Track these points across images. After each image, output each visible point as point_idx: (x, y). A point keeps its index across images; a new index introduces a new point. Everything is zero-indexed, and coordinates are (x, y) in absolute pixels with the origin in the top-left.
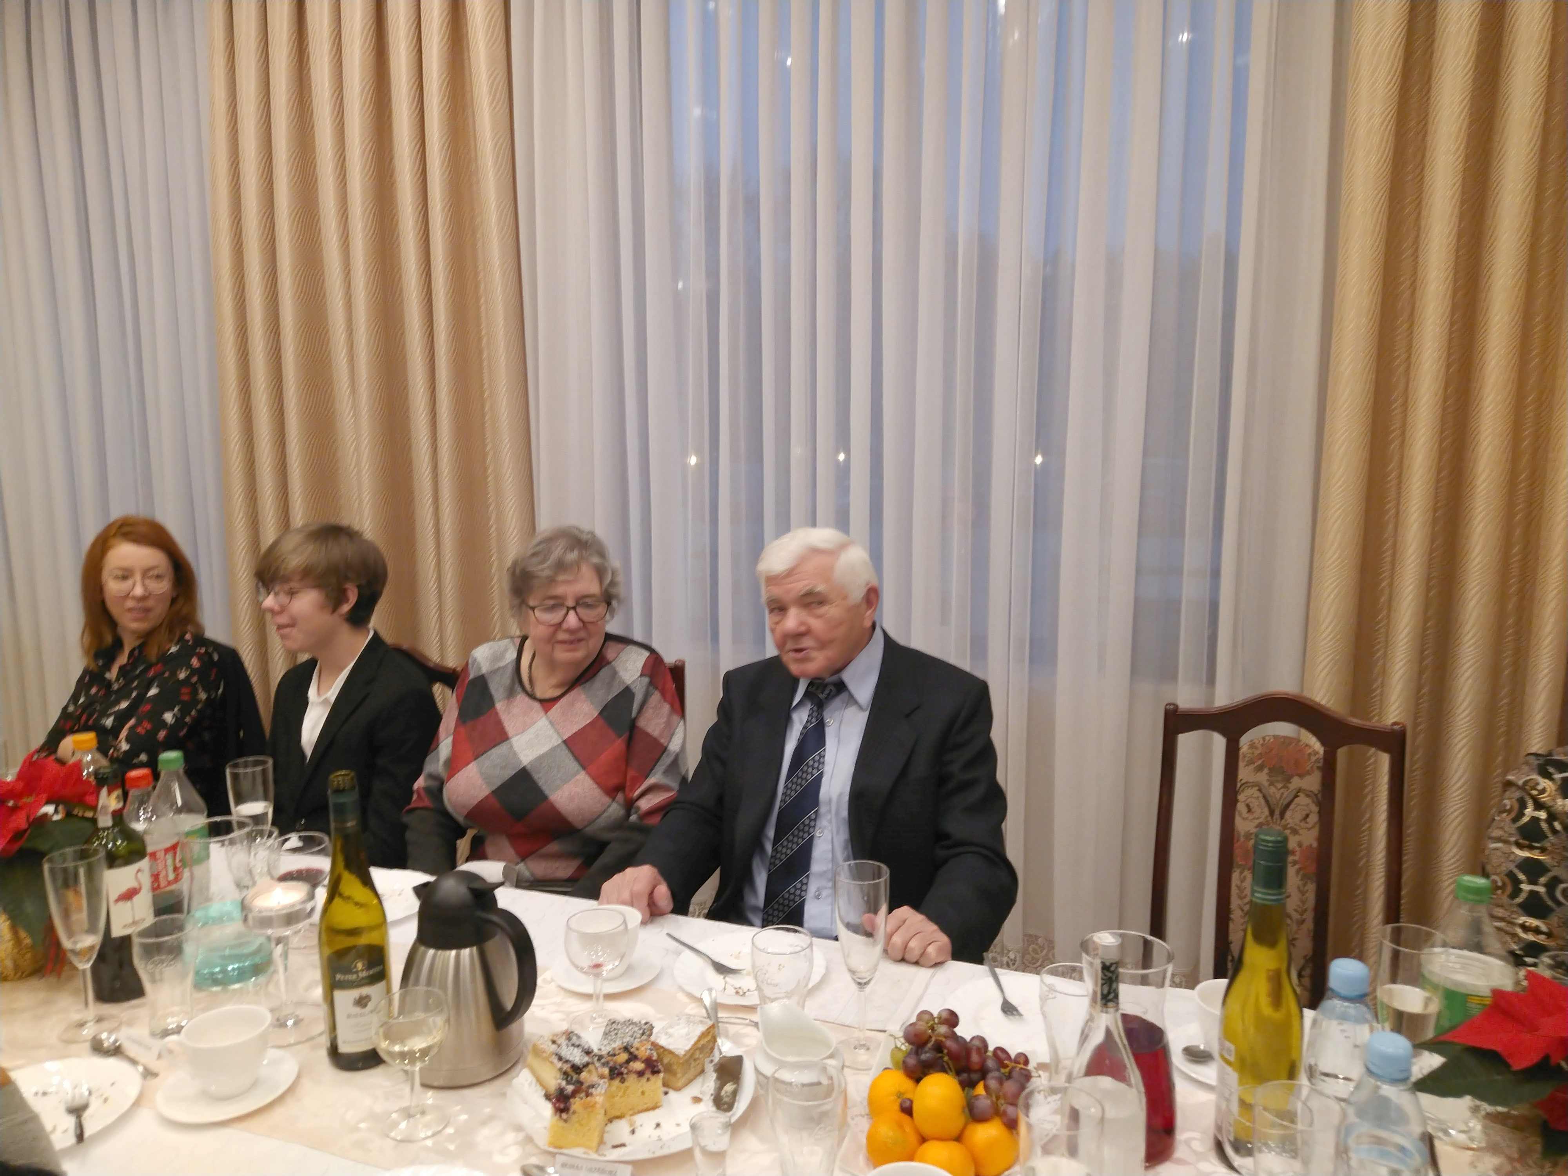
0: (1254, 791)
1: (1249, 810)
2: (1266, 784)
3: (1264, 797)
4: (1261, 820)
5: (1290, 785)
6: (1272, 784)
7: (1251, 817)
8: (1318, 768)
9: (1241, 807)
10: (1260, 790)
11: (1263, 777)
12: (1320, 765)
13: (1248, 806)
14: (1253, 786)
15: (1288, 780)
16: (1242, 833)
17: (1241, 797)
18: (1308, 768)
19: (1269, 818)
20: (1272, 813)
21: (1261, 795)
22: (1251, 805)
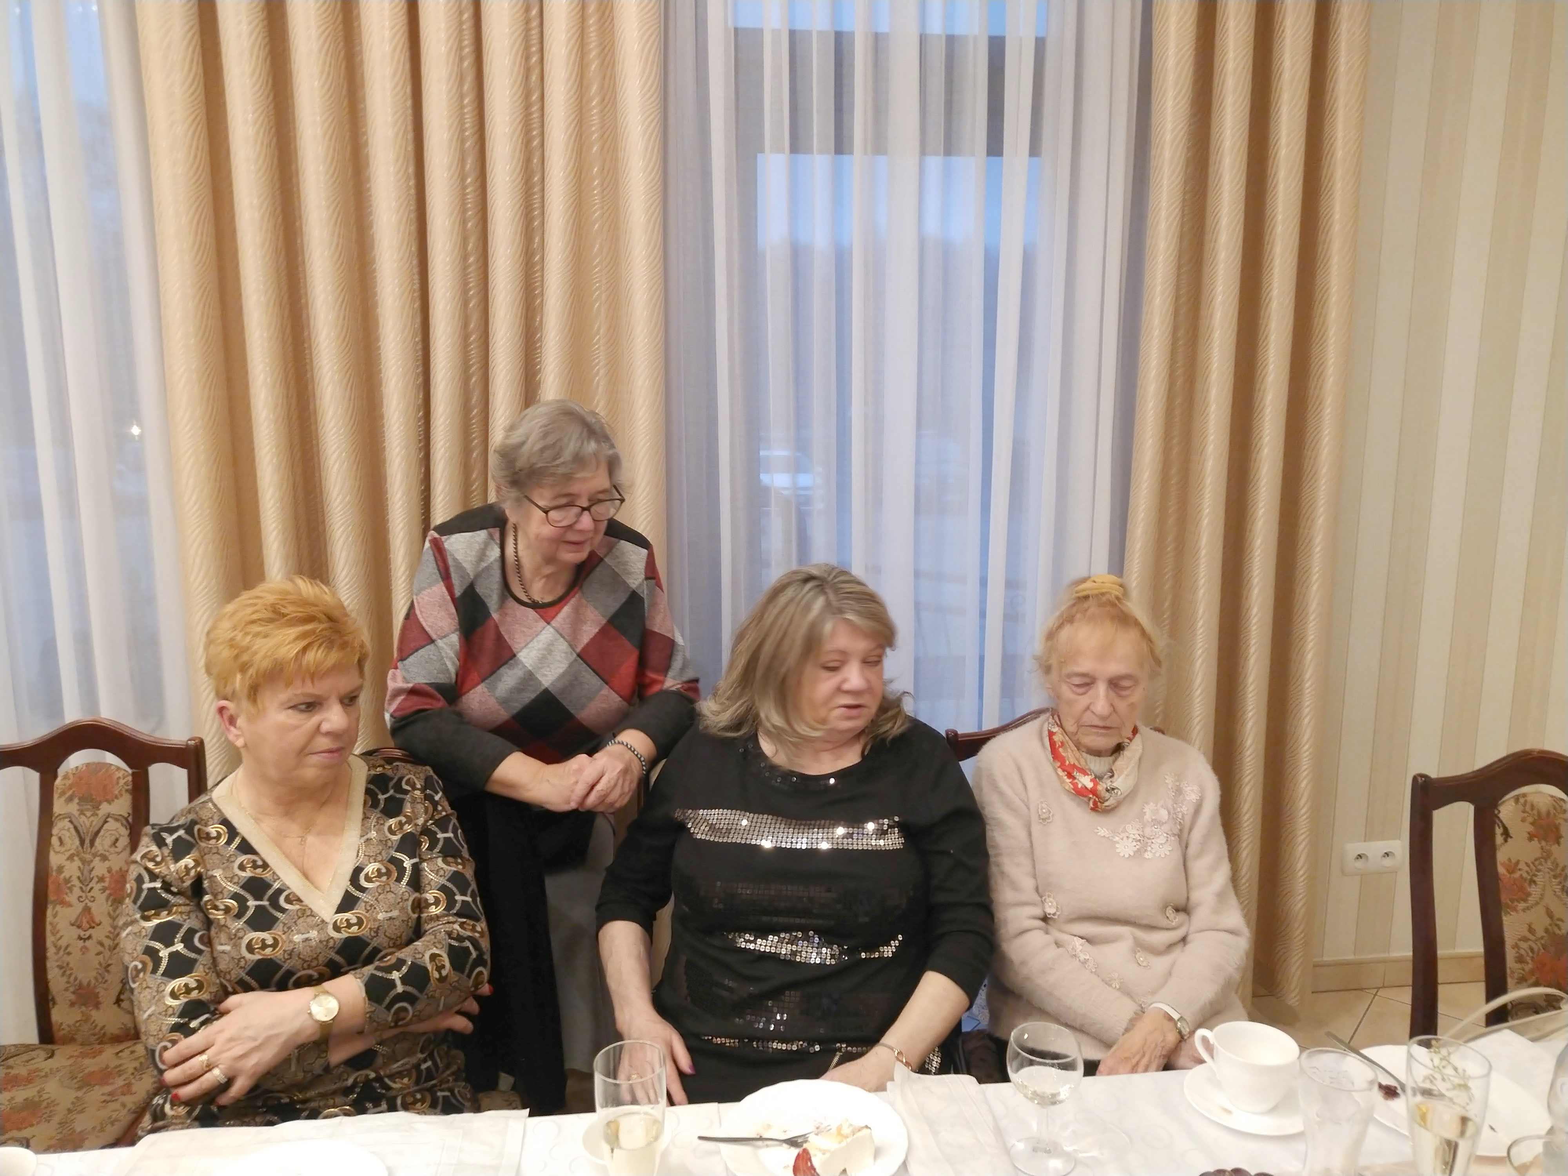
0: (66, 823)
1: (61, 842)
2: (76, 813)
3: (76, 828)
4: (72, 851)
5: (98, 812)
6: (82, 813)
7: (63, 849)
8: (127, 791)
9: (54, 841)
10: (71, 822)
11: (73, 808)
12: (130, 787)
13: (60, 839)
14: (66, 818)
15: (98, 808)
16: (55, 868)
17: (55, 831)
18: (116, 792)
19: (80, 848)
20: (82, 842)
21: (71, 826)
22: (63, 838)
